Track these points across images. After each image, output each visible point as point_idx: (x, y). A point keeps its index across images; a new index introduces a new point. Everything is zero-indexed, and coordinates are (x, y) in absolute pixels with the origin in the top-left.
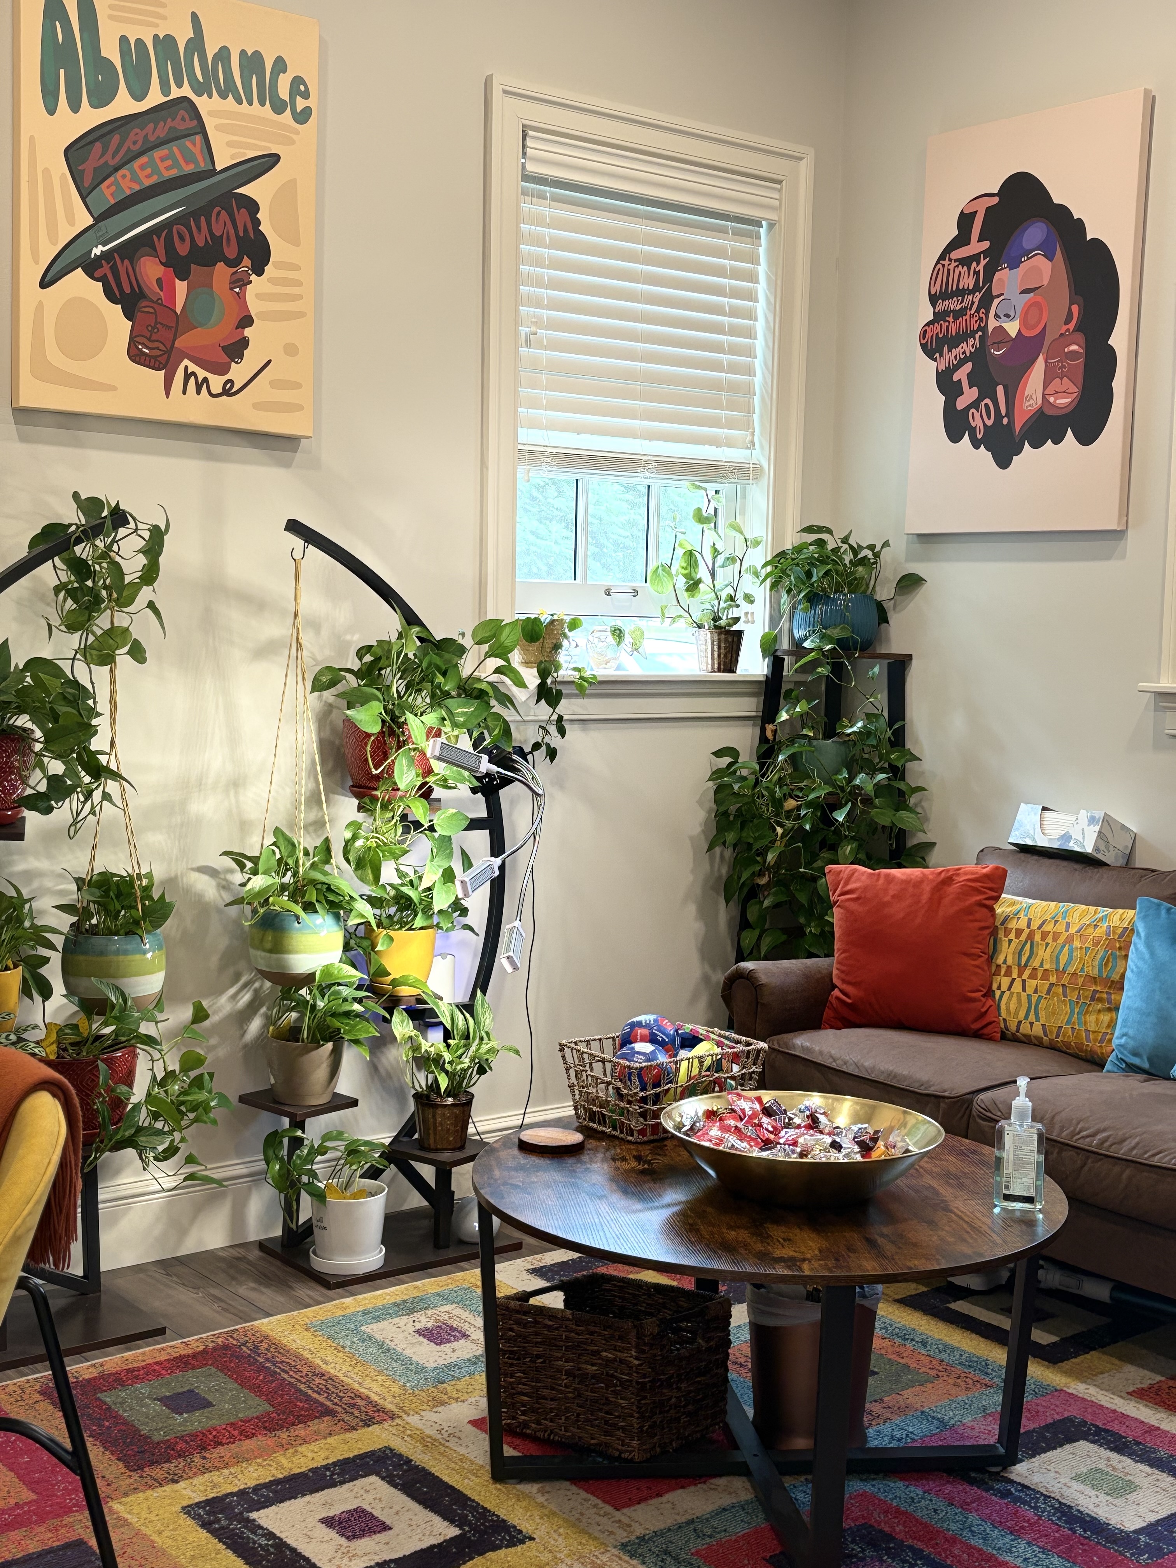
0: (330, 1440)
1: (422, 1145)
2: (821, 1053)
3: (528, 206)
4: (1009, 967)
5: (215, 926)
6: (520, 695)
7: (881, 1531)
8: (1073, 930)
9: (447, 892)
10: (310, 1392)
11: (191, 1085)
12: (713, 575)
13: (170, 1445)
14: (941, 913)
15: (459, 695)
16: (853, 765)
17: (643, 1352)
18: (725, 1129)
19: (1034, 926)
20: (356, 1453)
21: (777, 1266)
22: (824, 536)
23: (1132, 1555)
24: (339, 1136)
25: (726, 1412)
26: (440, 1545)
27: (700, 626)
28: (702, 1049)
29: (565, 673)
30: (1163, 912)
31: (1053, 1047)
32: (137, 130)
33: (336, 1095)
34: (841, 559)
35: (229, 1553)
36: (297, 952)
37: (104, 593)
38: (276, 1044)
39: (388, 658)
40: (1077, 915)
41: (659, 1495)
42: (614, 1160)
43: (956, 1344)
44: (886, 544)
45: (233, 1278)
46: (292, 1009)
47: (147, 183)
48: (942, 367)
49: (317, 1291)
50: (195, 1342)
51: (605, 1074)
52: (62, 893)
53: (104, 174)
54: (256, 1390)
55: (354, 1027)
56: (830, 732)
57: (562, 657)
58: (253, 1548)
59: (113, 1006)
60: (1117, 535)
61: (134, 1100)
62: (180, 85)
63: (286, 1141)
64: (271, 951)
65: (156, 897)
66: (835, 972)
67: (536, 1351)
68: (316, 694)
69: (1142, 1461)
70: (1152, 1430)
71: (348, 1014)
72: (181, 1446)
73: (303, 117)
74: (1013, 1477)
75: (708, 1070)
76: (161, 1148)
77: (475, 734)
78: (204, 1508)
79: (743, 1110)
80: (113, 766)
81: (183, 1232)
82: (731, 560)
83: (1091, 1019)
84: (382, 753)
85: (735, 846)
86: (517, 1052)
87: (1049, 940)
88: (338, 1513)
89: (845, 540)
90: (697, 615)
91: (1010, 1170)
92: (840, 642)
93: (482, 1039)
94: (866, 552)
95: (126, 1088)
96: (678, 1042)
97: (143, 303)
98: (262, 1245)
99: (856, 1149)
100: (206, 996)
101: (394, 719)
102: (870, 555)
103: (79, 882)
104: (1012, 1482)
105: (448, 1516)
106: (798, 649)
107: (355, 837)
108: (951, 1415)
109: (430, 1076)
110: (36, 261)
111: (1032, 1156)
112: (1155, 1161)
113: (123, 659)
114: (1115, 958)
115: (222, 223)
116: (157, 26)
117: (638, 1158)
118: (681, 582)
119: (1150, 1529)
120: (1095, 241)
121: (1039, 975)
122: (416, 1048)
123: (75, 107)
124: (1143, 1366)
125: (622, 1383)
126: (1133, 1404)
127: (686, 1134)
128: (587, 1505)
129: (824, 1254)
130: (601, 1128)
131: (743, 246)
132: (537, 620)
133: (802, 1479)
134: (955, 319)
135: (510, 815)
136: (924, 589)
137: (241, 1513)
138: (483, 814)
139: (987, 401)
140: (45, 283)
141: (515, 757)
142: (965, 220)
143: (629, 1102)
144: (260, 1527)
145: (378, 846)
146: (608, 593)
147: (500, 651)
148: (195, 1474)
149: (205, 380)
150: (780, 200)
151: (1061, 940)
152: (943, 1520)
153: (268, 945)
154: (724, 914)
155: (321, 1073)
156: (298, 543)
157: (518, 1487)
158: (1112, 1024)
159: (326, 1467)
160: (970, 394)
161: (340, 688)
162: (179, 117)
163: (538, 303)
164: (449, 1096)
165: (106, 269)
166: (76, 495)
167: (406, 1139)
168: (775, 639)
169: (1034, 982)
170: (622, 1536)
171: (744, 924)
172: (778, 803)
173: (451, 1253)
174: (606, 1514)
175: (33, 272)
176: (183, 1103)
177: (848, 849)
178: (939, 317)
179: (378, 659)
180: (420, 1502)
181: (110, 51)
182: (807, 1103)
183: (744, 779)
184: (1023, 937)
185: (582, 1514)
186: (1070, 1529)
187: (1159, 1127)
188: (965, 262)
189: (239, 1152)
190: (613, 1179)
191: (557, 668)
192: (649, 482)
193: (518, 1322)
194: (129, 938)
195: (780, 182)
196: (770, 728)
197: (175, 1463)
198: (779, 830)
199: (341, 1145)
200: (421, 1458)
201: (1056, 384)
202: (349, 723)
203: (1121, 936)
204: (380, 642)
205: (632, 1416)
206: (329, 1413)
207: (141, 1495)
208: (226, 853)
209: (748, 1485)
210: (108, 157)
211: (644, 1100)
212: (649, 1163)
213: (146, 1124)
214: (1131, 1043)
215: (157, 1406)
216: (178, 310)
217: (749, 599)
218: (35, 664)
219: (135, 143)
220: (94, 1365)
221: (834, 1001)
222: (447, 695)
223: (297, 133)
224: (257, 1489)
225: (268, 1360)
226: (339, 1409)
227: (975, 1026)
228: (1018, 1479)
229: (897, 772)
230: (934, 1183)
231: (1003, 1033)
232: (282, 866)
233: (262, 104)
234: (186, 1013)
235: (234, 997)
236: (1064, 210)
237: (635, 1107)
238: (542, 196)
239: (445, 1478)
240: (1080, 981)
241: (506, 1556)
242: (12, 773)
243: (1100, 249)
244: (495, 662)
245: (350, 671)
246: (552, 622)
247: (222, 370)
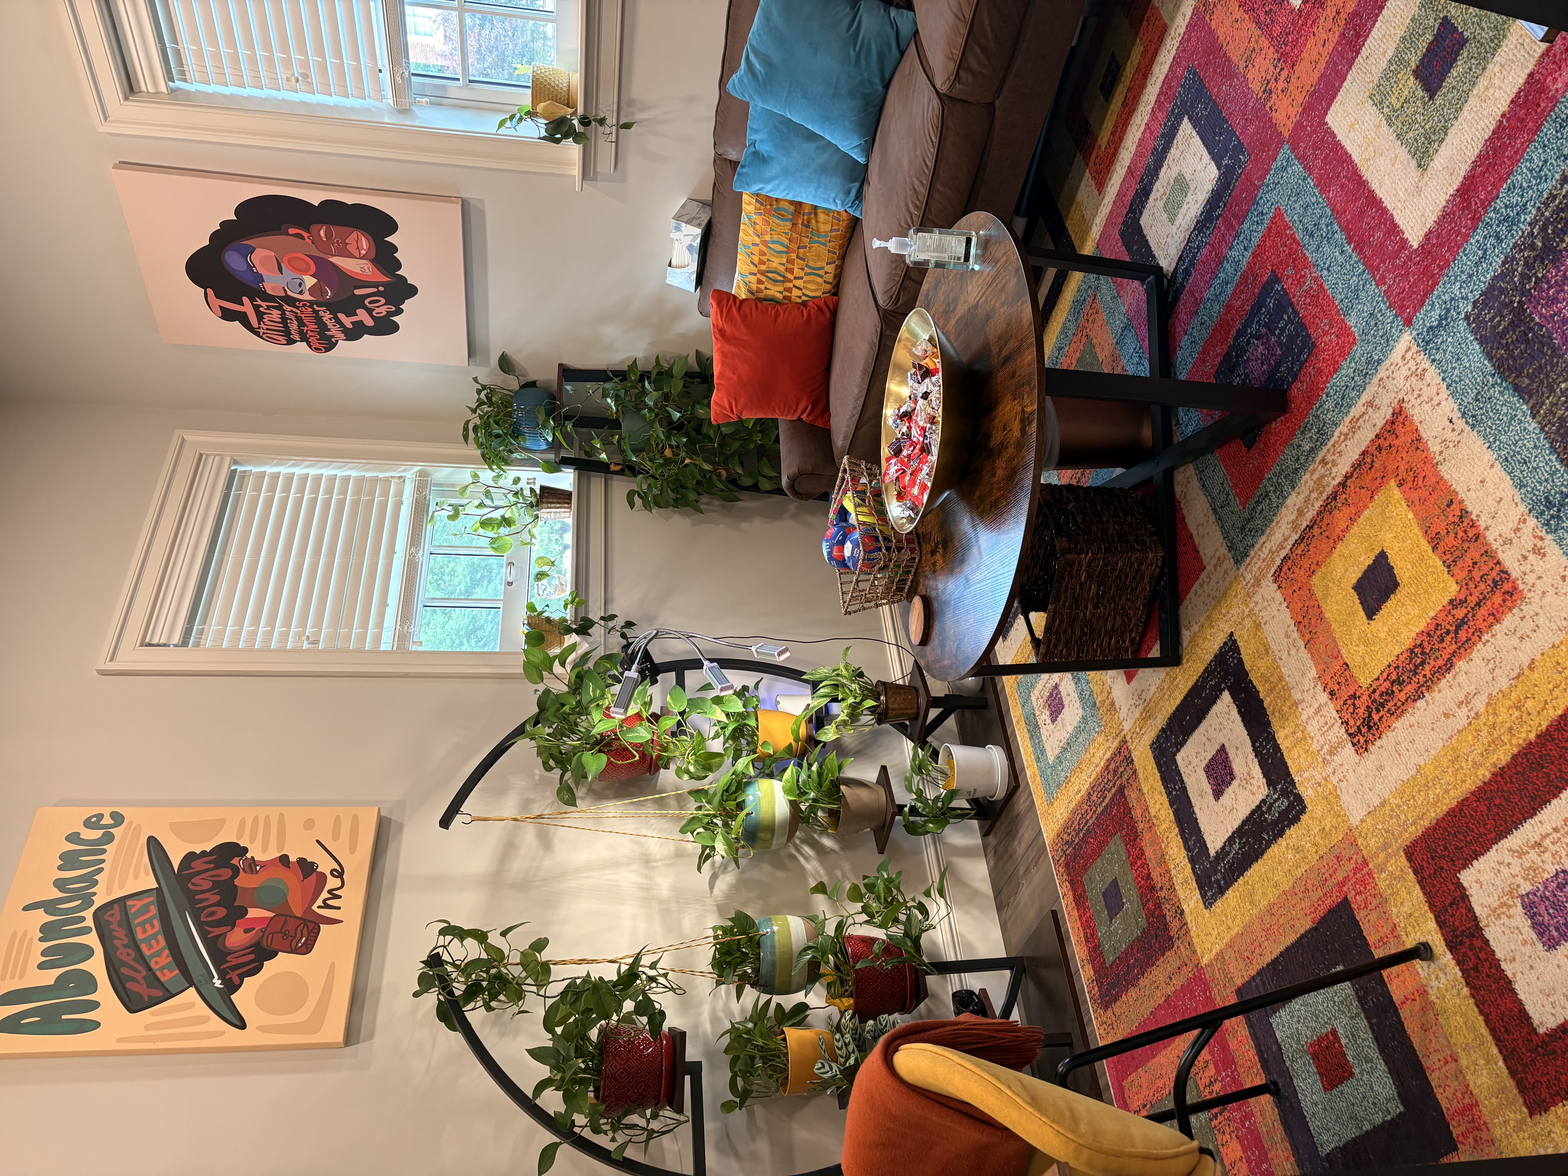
0: (1145, 790)
1: (914, 718)
2: (848, 426)
3: (208, 642)
4: (785, 289)
5: (754, 874)
6: (584, 648)
7: (1221, 363)
8: (758, 241)
9: (730, 702)
10: (1104, 804)
11: (872, 892)
12: (497, 508)
13: (1150, 914)
14: (746, 338)
15: (580, 694)
16: (639, 404)
17: (1082, 549)
18: (913, 483)
19: (755, 270)
20: (1156, 771)
21: (1029, 432)
22: (471, 426)
23: (1240, 167)
24: (909, 780)
25: (1121, 489)
26: (1237, 706)
27: (537, 517)
28: (849, 505)
29: (568, 615)
30: (744, 170)
31: (843, 257)
32: (118, 953)
33: (878, 782)
34: (487, 412)
35: (1247, 874)
36: (774, 814)
37: (493, 971)
38: (841, 828)
39: (550, 748)
40: (746, 238)
41: (1191, 537)
42: (935, 571)
43: (1061, 326)
44: (475, 380)
45: (1011, 857)
46: (816, 815)
47: (163, 943)
48: (342, 336)
49: (1021, 796)
50: (1063, 889)
51: (868, 580)
52: (728, 994)
53: (153, 980)
54: (1102, 845)
55: (829, 770)
56: (615, 425)
57: (556, 616)
58: (1243, 855)
59: (814, 957)
60: (465, 205)
61: (885, 938)
62: (83, 919)
63: (912, 819)
64: (773, 834)
65: (730, 923)
66: (789, 418)
67: (1078, 633)
68: (578, 802)
69: (1157, 175)
70: (1130, 171)
71: (820, 774)
72: (1151, 905)
73: (118, 819)
74: (1171, 269)
75: (864, 501)
76: (920, 917)
77: (610, 681)
78: (1206, 892)
79: (897, 471)
80: (630, 961)
81: (976, 893)
82: (487, 494)
83: (823, 228)
84: (623, 752)
85: (699, 494)
86: (848, 649)
87: (765, 258)
88: (1209, 786)
89: (474, 411)
90: (529, 519)
91: (946, 255)
92: (548, 415)
93: (838, 675)
94: (483, 396)
95: (876, 946)
96: (844, 524)
97: (264, 944)
98: (985, 834)
99: (927, 381)
100: (806, 882)
101: (597, 743)
102: (485, 392)
103: (719, 983)
104: (1176, 269)
105: (1213, 700)
106: (554, 446)
107: (688, 772)
108: (1120, 321)
109: (865, 712)
110: (222, 1033)
111: (933, 238)
112: (931, 164)
113: (545, 956)
114: (778, 209)
115: (202, 882)
116: (31, 939)
117: (933, 553)
118: (503, 531)
119: (1217, 159)
120: (237, 212)
121: (790, 266)
122: (844, 723)
123: (95, 1005)
124: (1077, 188)
125: (1106, 565)
126: (1109, 189)
127: (917, 514)
128: (1200, 592)
129: (1017, 396)
130: (909, 583)
131: (251, 482)
132: (527, 635)
133: (1175, 428)
134: (304, 325)
135: (674, 655)
136: (510, 353)
137: (1211, 862)
138: (673, 675)
139: (366, 302)
140: (241, 1024)
141: (630, 651)
142: (227, 315)
143: (890, 560)
144: (1223, 848)
145: (695, 754)
146: (510, 584)
147: (548, 664)
148: (1176, 896)
149: (330, 892)
150: (215, 455)
151: (765, 249)
152: (1210, 317)
153: (769, 836)
154: (747, 503)
155: (863, 794)
156: (458, 819)
157: (1184, 645)
158: (827, 211)
159: (1169, 794)
160: (362, 315)
161: (573, 785)
162: (110, 919)
163: (285, 635)
164: (879, 699)
165: (234, 976)
166: (416, 995)
167: (909, 730)
168: (546, 462)
169: (796, 271)
170: (1229, 563)
171: (755, 488)
172: (667, 462)
173: (991, 697)
174: (1209, 577)
175: (232, 1036)
176: (886, 899)
177: (701, 412)
178: (304, 338)
179: (552, 756)
180: (1200, 722)
181: (50, 977)
182: (890, 421)
183: (649, 486)
184: (763, 279)
185: (1209, 596)
186: (1217, 218)
187: (905, 163)
188: (260, 316)
189: (919, 852)
190: (951, 572)
191: (564, 620)
192: (427, 553)
193: (1056, 647)
194: (762, 944)
195: (201, 455)
196: (613, 468)
197: (1165, 911)
198: (687, 461)
199: (916, 778)
200: (1160, 721)
201: (352, 248)
202: (602, 775)
203: (762, 204)
204: (539, 754)
205: (1130, 558)
206: (1121, 790)
207: (1195, 940)
208: (699, 869)
209: (1182, 469)
210: (138, 977)
211: (888, 549)
212: (937, 544)
213: (902, 927)
214: (841, 195)
215: (1117, 922)
216: (272, 915)
217: (517, 480)
218: (548, 1025)
219: (128, 955)
220: (1083, 967)
221: (811, 418)
222: (579, 703)
223: (131, 823)
224: (1188, 849)
225: (1077, 834)
226: (1118, 783)
227: (828, 315)
228: (1174, 265)
229: (644, 376)
230: (953, 322)
231: (833, 295)
232: (709, 826)
233: (104, 851)
234: (820, 898)
235: (807, 859)
236: (214, 236)
237: (894, 556)
238: (201, 632)
239: (1178, 702)
240: (795, 235)
241: (1247, 654)
242: (633, 1042)
243: (243, 209)
244: (557, 668)
245: (562, 776)
246: (529, 624)
247: (322, 878)
